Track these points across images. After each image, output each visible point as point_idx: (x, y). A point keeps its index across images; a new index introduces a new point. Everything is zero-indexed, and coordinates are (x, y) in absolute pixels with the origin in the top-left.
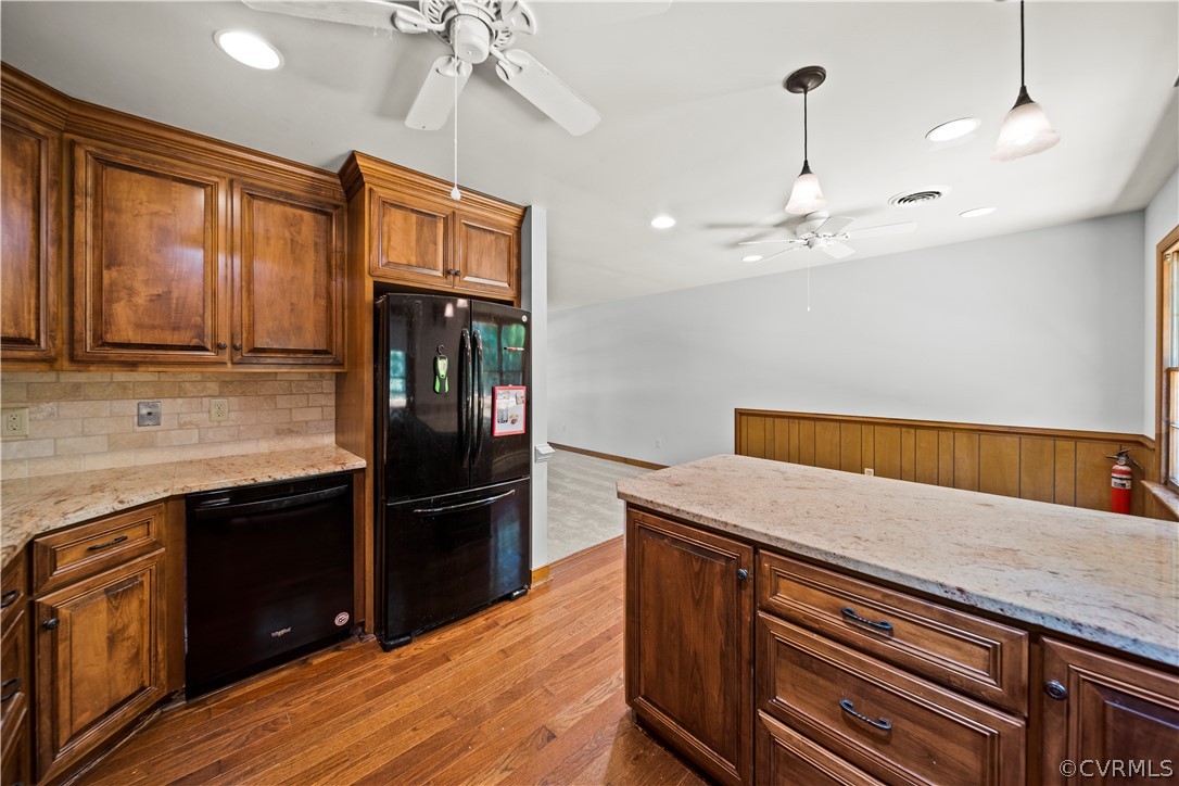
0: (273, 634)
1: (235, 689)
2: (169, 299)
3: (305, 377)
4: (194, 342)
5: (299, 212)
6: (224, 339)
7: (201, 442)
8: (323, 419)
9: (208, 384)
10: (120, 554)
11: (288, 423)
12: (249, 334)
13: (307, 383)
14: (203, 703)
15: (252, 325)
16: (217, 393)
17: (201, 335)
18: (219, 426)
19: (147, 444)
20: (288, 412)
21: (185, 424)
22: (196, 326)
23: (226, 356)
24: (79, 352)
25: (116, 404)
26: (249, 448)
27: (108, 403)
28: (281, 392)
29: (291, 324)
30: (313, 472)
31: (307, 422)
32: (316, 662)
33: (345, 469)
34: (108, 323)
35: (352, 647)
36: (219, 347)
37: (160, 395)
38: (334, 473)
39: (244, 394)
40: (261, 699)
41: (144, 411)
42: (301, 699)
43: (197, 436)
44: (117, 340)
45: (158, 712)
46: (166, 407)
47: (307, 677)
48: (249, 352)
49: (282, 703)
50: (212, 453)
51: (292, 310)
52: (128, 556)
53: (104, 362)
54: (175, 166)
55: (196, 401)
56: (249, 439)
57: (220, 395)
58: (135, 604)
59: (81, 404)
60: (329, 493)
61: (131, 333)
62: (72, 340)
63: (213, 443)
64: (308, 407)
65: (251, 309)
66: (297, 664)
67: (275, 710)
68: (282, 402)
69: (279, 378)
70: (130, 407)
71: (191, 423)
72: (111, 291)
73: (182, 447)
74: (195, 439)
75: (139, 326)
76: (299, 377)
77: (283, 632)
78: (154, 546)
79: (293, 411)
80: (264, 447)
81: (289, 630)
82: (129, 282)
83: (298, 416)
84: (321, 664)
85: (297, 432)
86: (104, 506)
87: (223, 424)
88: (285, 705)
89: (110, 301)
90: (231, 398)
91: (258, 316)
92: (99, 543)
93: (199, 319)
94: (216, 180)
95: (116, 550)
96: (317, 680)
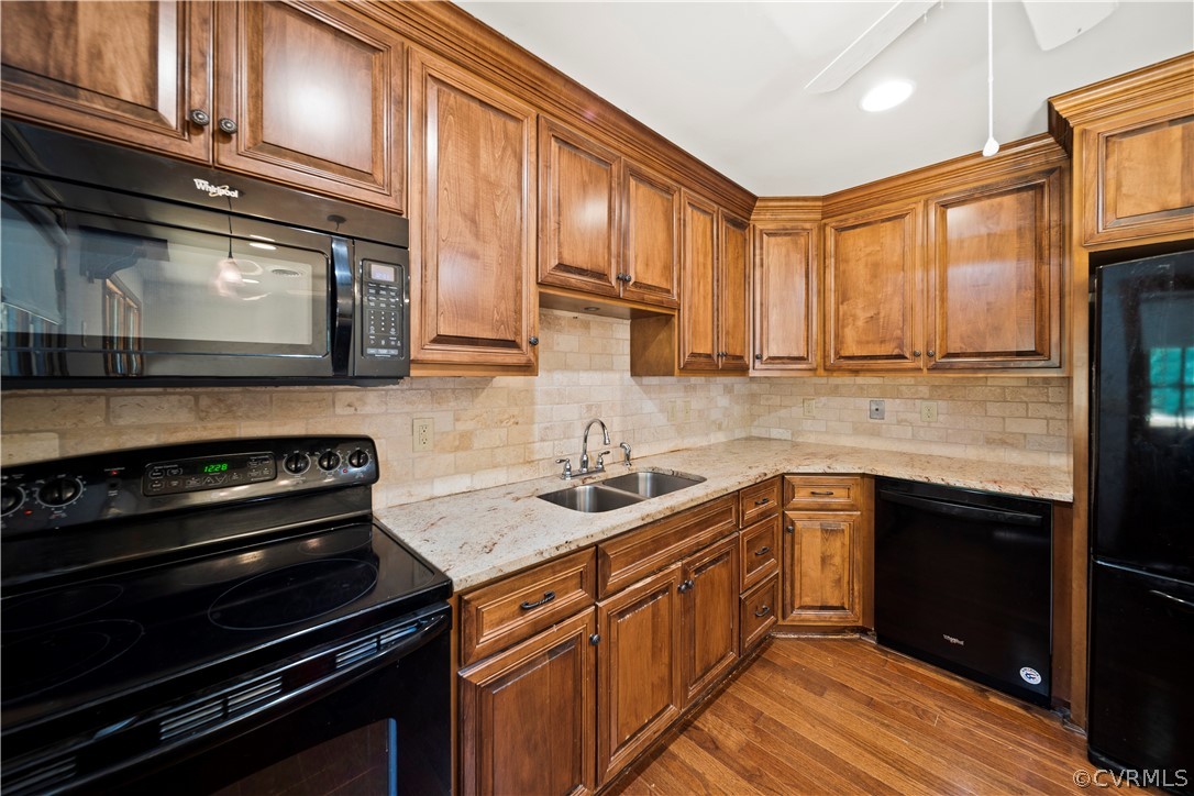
0: (946, 637)
1: (912, 663)
2: (878, 319)
3: (1025, 383)
4: (896, 352)
5: (998, 199)
6: (920, 348)
7: (914, 438)
8: (1048, 435)
9: (920, 388)
10: (830, 504)
11: (1000, 433)
12: (942, 340)
13: (1025, 389)
14: (886, 653)
15: (945, 331)
16: (927, 396)
17: (901, 346)
18: (929, 427)
19: (875, 433)
20: (1001, 420)
21: (902, 421)
22: (898, 338)
23: (921, 363)
24: (828, 364)
25: (857, 400)
26: (957, 452)
27: (852, 399)
28: (993, 398)
29: (987, 325)
30: (993, 488)
31: (1025, 435)
32: (993, 699)
33: (1037, 495)
34: (842, 343)
35: (1046, 721)
36: (916, 355)
37: (884, 395)
38: (1020, 496)
39: (951, 398)
40: (925, 687)
41: (874, 407)
42: (957, 716)
43: (910, 433)
44: (847, 354)
45: (857, 636)
46: (889, 405)
47: (975, 704)
48: (943, 357)
49: (940, 704)
50: (924, 450)
51: (988, 310)
52: (835, 507)
53: (839, 369)
54: (882, 210)
55: (910, 402)
56: (956, 443)
57: (930, 398)
58: (838, 544)
59: (839, 399)
60: (1011, 518)
61: (854, 348)
62: (825, 356)
63: (924, 441)
64: (1027, 417)
65: (944, 316)
66: (974, 687)
67: (930, 703)
68: (993, 409)
69: (989, 383)
70: (864, 403)
71: (906, 421)
72: (844, 320)
73: (900, 439)
74: (909, 435)
75: (859, 343)
76: (1014, 383)
77: (955, 641)
78: (852, 508)
79: (1007, 420)
80: (972, 453)
81: (962, 643)
82: (853, 312)
83: (1013, 426)
84: (999, 707)
85: (1012, 445)
86: (818, 467)
87: (933, 425)
88: (942, 708)
89: (843, 327)
90: (940, 402)
91: (950, 323)
92: (817, 491)
93: (899, 332)
94: (914, 206)
95: (827, 500)
96: (981, 715)
